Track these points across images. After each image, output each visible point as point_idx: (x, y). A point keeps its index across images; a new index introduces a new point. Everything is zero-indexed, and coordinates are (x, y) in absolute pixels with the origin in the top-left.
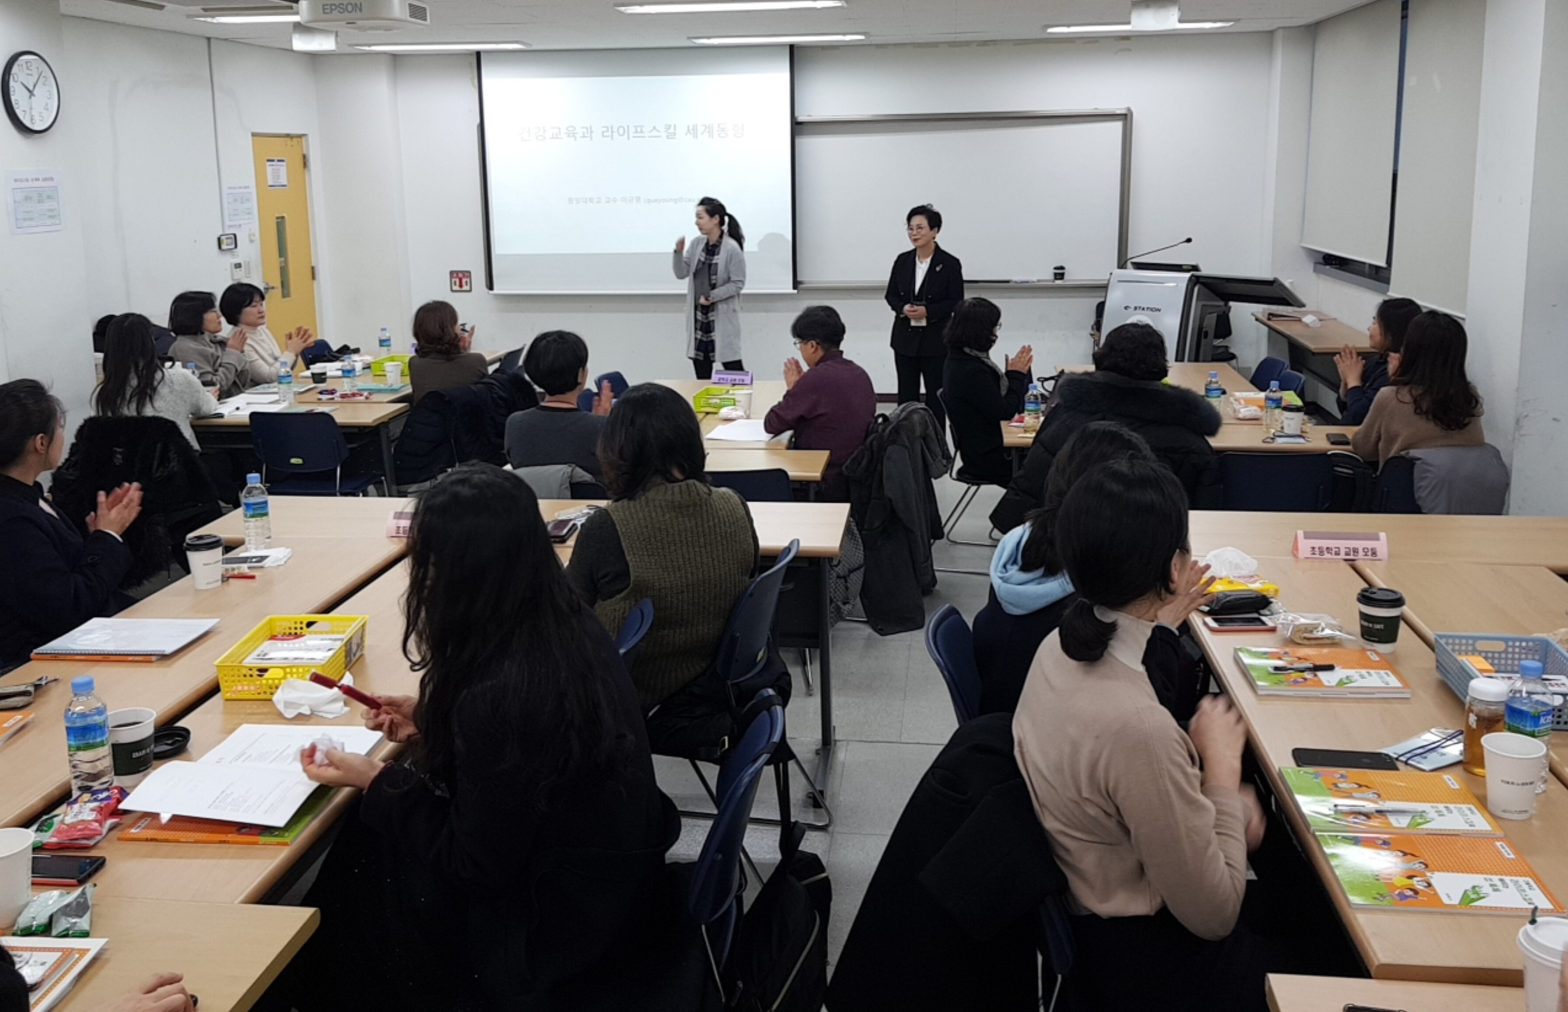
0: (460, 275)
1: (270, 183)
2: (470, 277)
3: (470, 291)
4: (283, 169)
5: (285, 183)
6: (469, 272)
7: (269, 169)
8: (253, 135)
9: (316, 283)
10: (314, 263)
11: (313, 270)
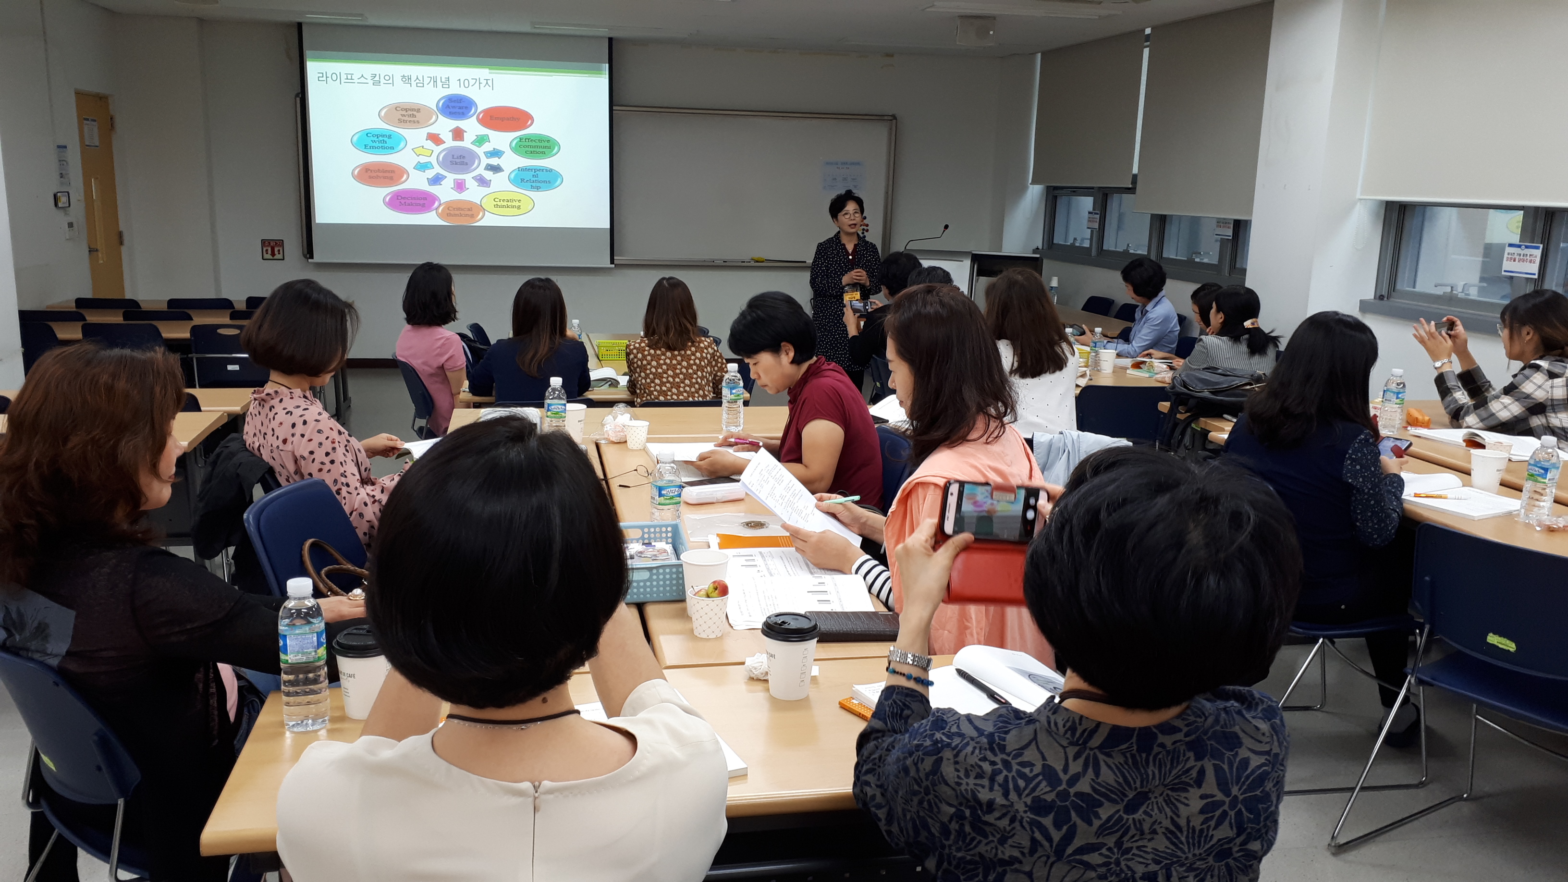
0: (273, 244)
1: (87, 143)
2: (284, 246)
3: (283, 259)
4: (95, 129)
5: (96, 144)
6: (284, 242)
7: (86, 128)
8: (78, 93)
9: (124, 249)
10: (122, 227)
11: (120, 235)
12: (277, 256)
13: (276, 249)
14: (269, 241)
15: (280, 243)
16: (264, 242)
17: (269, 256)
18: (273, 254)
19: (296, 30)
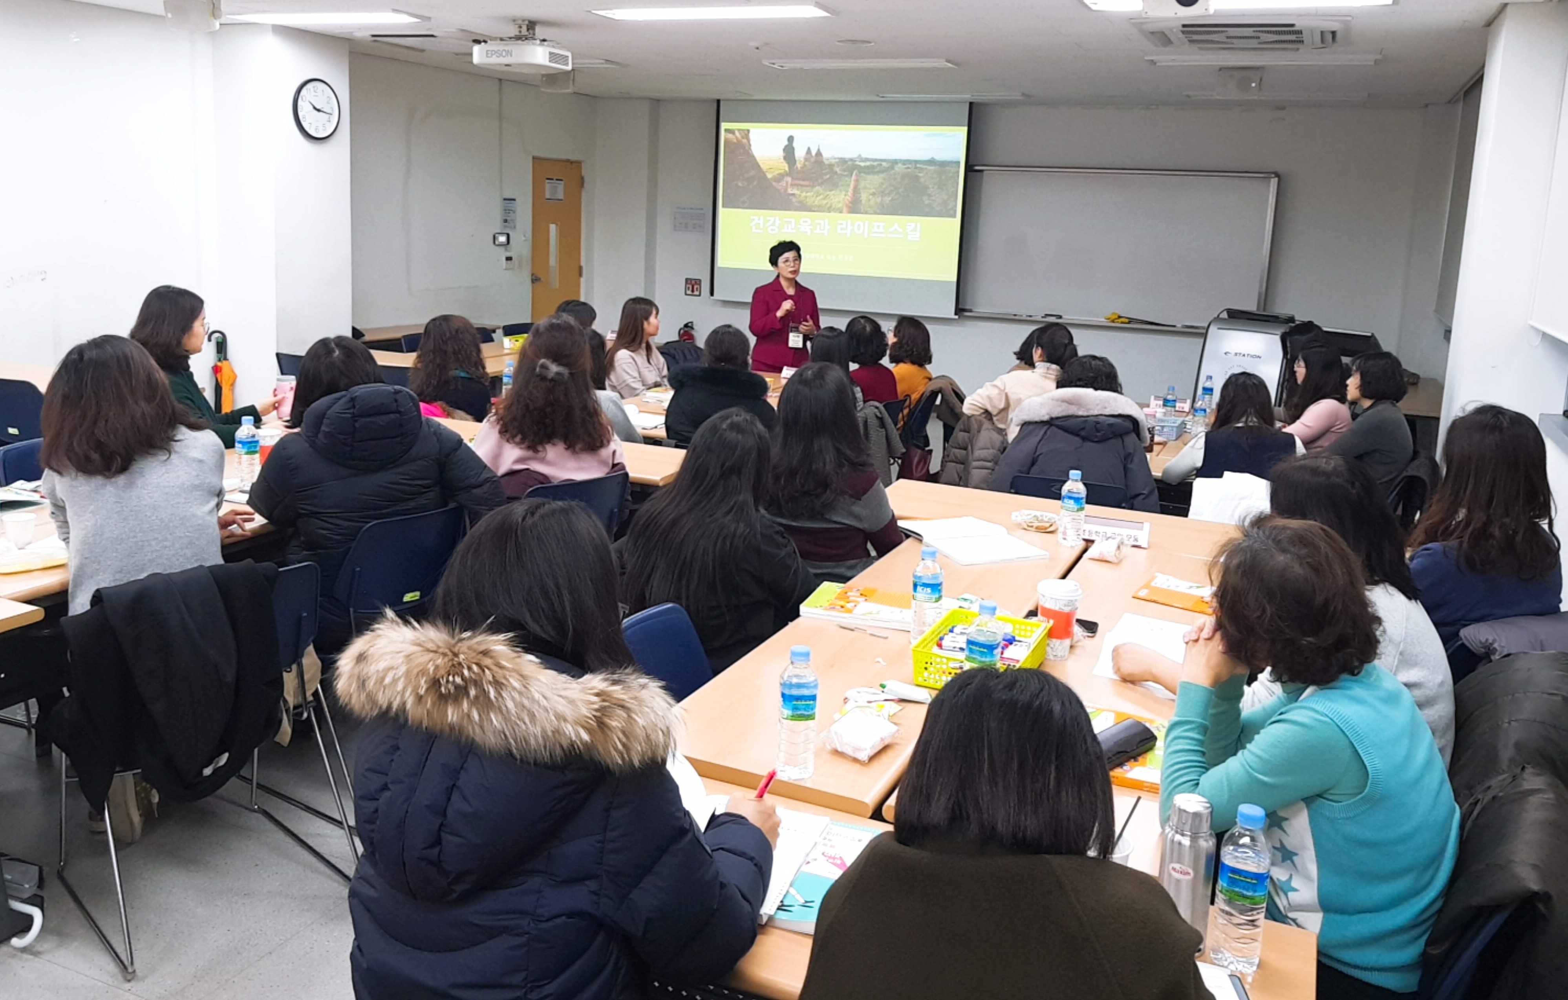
0: (693, 282)
1: (548, 196)
2: (700, 285)
3: (700, 295)
4: (561, 187)
5: (561, 196)
6: (700, 280)
7: (548, 186)
8: (534, 158)
9: (582, 280)
10: (583, 263)
11: (580, 268)
12: (696, 293)
13: (695, 287)
14: (691, 280)
15: (698, 282)
16: (687, 280)
17: (689, 292)
18: (693, 291)
19: (715, 105)
